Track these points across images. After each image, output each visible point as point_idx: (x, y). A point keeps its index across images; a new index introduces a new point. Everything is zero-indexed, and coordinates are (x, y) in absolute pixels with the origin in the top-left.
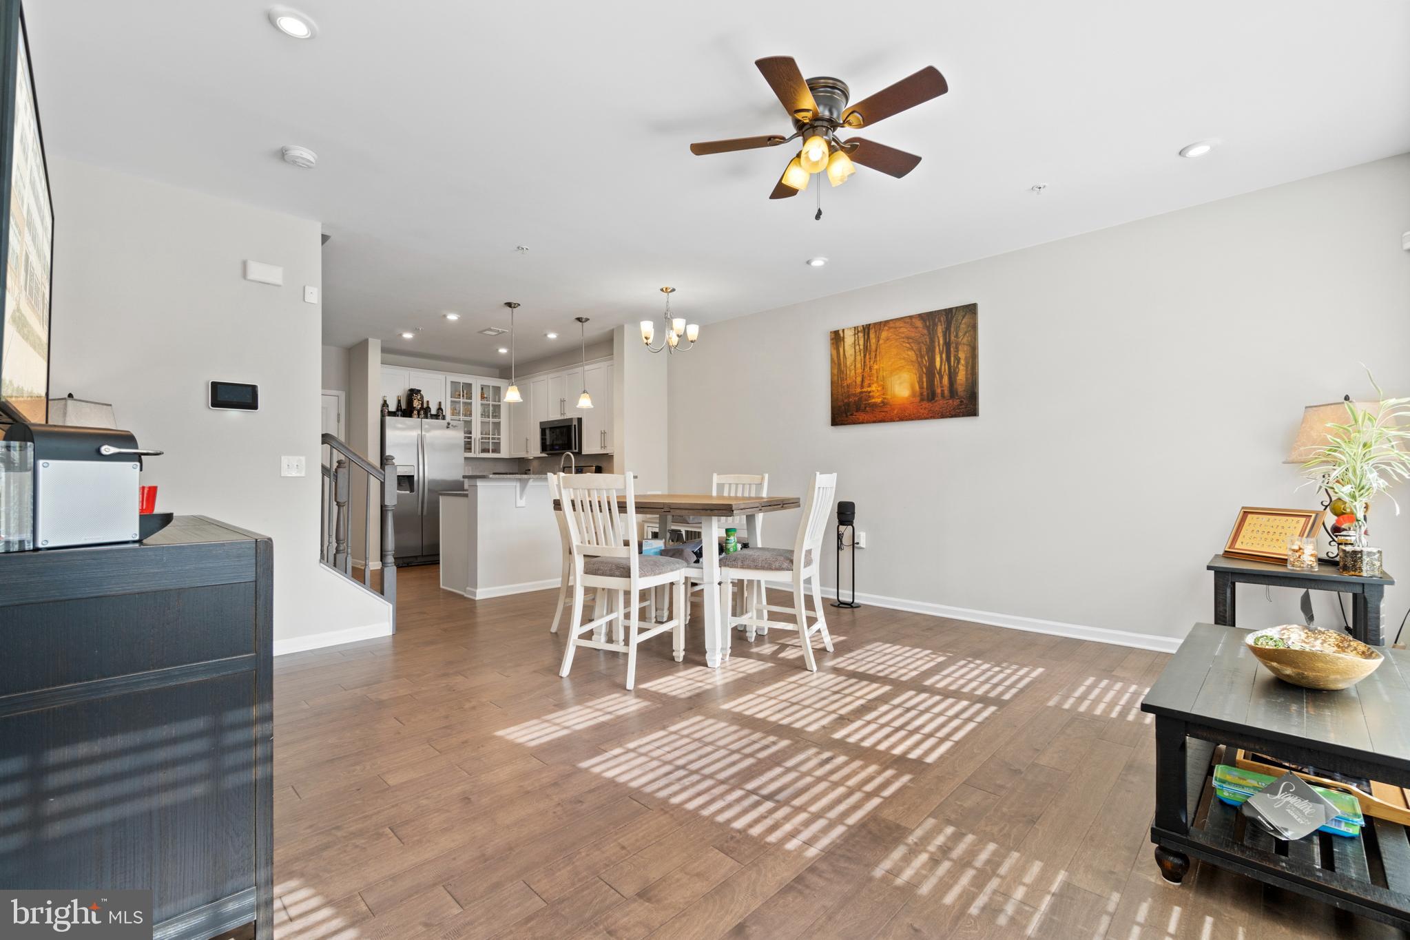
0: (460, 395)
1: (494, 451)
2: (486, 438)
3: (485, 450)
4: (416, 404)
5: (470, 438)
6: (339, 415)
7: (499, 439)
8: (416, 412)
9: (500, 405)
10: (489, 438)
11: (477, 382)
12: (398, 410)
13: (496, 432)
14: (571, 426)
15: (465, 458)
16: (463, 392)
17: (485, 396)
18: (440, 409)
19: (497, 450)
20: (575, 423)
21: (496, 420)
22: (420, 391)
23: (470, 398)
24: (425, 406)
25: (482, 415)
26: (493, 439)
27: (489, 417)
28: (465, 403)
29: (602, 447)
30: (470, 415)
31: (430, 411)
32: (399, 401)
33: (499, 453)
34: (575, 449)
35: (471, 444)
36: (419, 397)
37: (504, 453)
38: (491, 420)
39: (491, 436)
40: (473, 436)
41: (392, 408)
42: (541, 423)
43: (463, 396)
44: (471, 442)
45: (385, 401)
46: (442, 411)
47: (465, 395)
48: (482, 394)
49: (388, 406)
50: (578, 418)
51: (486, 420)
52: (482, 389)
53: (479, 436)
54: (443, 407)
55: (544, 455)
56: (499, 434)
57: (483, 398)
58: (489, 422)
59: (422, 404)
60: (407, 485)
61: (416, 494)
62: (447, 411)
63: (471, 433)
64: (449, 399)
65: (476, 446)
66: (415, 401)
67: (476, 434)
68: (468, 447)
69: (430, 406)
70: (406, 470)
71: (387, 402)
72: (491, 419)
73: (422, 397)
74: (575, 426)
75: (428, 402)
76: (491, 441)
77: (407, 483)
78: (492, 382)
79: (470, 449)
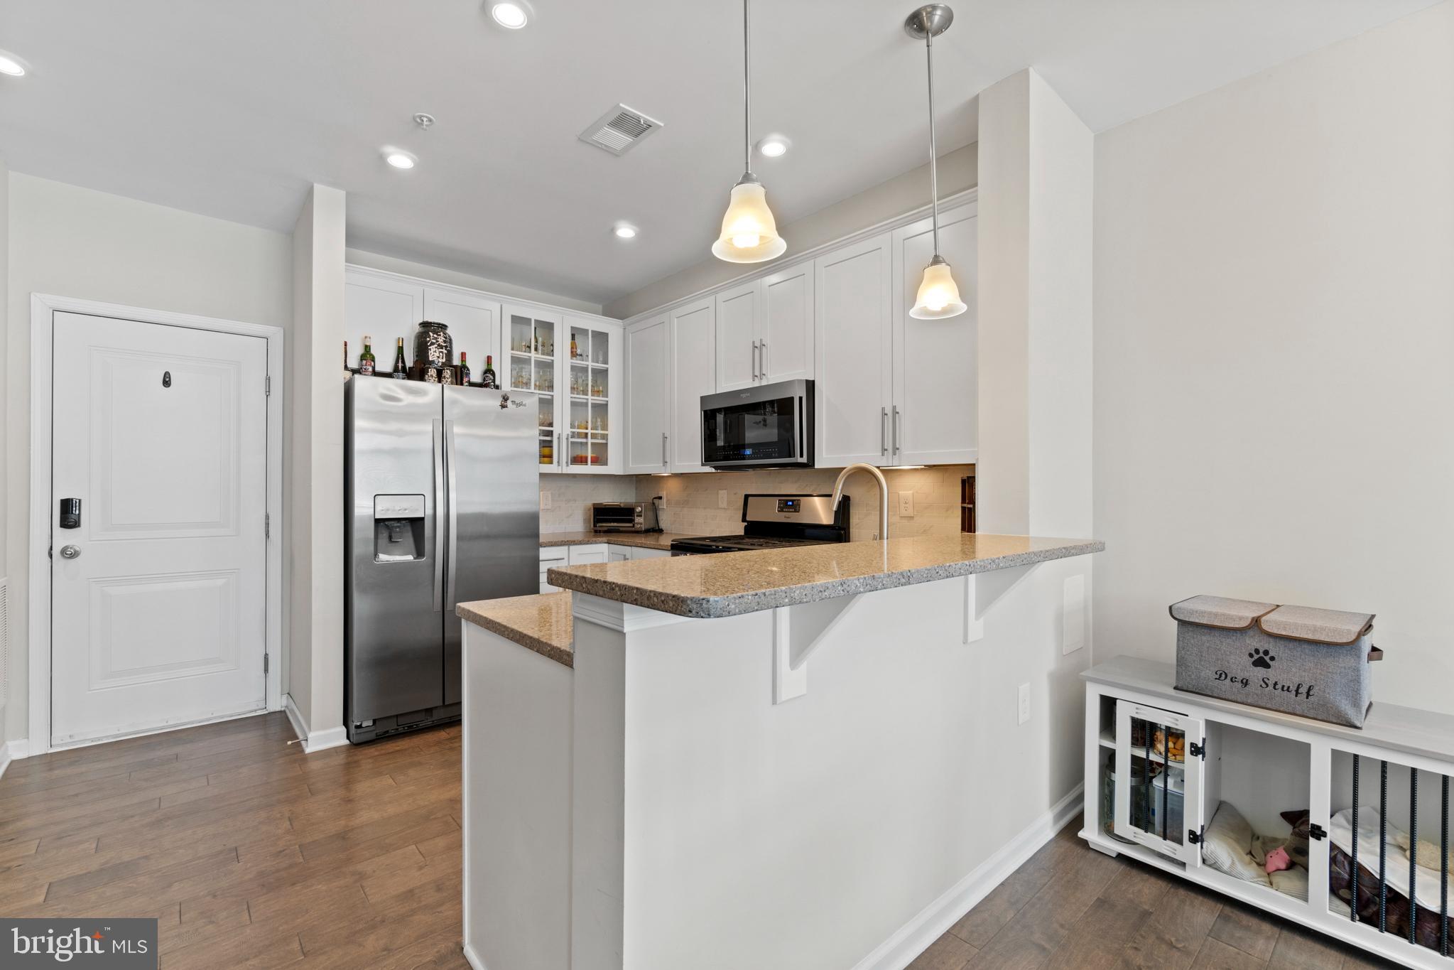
0: (529, 347)
1: (596, 461)
2: (579, 435)
3: (579, 460)
4: (435, 354)
5: (550, 433)
6: (268, 379)
7: (605, 437)
8: (433, 372)
9: (606, 371)
10: (587, 434)
11: (564, 320)
12: (396, 369)
13: (599, 423)
14: (792, 399)
15: (541, 475)
16: (537, 342)
17: (579, 351)
18: (489, 371)
19: (600, 459)
20: (801, 392)
21: (600, 400)
22: (443, 327)
23: (551, 353)
24: (456, 361)
25: (573, 388)
26: (594, 436)
27: (585, 392)
28: (539, 364)
29: (884, 450)
30: (551, 387)
31: (468, 374)
32: (400, 350)
33: (605, 463)
34: (802, 456)
35: (552, 447)
36: (441, 340)
37: (614, 466)
38: (590, 399)
39: (589, 431)
40: (556, 429)
41: (385, 361)
42: (704, 400)
43: (536, 349)
44: (551, 442)
45: (367, 348)
46: (493, 374)
47: (540, 347)
48: (573, 347)
49: (373, 360)
50: (807, 381)
51: (580, 398)
52: (573, 336)
53: (568, 430)
54: (495, 367)
55: (708, 469)
56: (605, 427)
57: (574, 354)
58: (586, 404)
59: (449, 355)
60: (408, 539)
61: (430, 561)
62: (504, 377)
63: (551, 425)
64: (508, 353)
65: (562, 451)
66: (433, 348)
67: (562, 426)
68: (546, 454)
69: (468, 364)
70: (405, 505)
71: (373, 351)
72: (590, 397)
73: (449, 341)
74: (801, 399)
75: (463, 355)
76: (590, 441)
77: (410, 534)
78: (594, 322)
79: (551, 456)
